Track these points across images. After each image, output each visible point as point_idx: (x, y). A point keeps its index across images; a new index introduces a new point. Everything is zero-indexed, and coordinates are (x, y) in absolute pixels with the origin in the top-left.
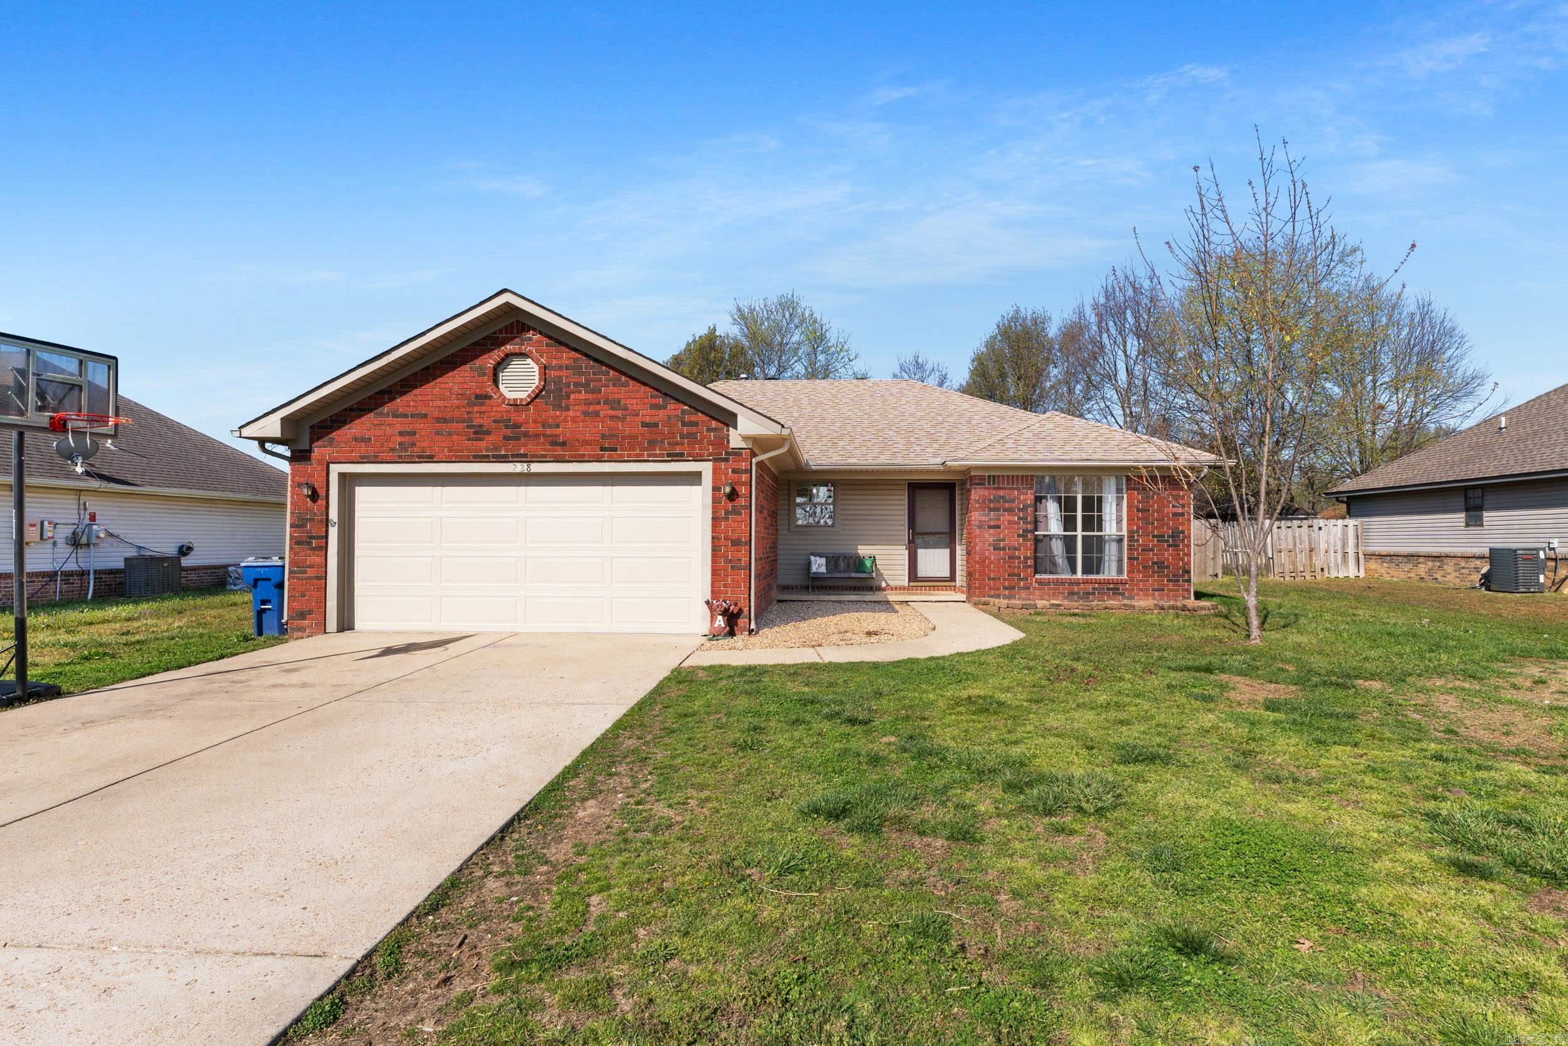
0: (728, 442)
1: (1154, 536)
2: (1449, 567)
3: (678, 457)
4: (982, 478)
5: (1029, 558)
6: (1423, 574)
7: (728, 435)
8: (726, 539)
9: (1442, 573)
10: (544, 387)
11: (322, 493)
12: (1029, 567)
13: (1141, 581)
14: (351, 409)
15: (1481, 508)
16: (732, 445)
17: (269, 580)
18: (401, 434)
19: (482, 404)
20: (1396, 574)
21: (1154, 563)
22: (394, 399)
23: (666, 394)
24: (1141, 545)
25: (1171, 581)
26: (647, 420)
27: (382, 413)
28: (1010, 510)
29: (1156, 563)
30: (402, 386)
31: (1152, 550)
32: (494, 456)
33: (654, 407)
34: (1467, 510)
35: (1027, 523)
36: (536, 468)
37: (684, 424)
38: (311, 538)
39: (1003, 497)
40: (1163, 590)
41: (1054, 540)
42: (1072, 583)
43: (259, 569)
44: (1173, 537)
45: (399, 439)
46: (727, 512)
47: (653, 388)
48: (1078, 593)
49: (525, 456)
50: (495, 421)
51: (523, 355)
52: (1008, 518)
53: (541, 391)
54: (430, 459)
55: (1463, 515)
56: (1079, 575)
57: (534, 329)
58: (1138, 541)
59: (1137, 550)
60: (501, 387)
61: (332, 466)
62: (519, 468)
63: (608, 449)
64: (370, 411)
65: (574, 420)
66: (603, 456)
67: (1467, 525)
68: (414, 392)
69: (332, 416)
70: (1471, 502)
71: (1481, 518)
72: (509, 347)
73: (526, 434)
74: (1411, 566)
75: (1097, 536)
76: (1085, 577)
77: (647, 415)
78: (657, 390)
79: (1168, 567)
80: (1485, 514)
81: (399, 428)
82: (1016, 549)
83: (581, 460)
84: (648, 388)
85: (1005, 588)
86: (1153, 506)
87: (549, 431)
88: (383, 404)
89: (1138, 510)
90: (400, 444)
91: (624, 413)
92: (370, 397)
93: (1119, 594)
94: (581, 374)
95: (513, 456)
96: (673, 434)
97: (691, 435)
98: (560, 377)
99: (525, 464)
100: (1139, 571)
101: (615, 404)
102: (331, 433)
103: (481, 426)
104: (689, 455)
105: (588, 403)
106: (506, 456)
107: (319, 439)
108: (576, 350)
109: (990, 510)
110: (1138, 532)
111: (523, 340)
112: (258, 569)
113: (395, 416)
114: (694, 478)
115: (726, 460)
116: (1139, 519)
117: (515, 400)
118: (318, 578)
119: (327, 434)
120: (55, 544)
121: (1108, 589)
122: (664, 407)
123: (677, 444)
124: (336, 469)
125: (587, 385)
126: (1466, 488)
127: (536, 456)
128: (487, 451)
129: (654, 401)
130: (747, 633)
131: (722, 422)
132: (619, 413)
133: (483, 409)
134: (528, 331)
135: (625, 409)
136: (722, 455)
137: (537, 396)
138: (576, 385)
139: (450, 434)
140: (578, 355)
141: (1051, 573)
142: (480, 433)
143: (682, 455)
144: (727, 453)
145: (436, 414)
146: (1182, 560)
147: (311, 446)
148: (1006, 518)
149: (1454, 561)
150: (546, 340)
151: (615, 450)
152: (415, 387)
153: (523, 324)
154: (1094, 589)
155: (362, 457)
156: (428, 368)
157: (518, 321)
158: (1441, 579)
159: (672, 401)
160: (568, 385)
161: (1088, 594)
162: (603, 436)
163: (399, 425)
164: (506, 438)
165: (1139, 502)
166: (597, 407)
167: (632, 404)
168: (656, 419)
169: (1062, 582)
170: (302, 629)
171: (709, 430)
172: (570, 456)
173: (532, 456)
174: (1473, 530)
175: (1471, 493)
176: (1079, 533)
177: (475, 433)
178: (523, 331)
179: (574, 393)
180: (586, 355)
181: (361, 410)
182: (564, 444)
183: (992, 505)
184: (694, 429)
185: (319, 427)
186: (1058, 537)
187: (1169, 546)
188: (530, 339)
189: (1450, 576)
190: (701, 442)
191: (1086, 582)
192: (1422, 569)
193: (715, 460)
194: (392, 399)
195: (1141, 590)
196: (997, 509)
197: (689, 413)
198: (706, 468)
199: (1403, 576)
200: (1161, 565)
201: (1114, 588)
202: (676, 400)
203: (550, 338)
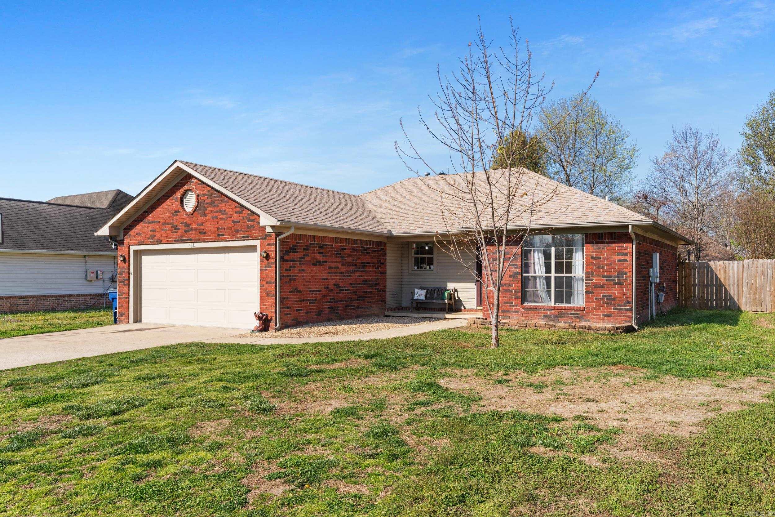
0: (266, 229)
1: (604, 277)
3: (248, 238)
5: (518, 292)
8: (266, 280)
10: (198, 205)
11: (127, 259)
12: (518, 297)
13: (595, 308)
14: (135, 221)
16: (267, 231)
18: (151, 231)
19: (177, 215)
21: (604, 296)
24: (595, 283)
25: (617, 309)
26: (235, 219)
27: (146, 222)
29: (605, 296)
30: (151, 209)
31: (603, 287)
32: (181, 240)
33: (237, 212)
35: (516, 268)
36: (196, 245)
37: (248, 221)
38: (124, 280)
40: (611, 316)
41: (538, 279)
42: (546, 309)
44: (618, 277)
45: (150, 233)
46: (266, 266)
48: (550, 316)
49: (193, 239)
50: (181, 223)
51: (190, 190)
53: (197, 207)
54: (160, 242)
56: (553, 304)
58: (592, 280)
59: (592, 286)
60: (185, 206)
61: (131, 247)
62: (190, 246)
63: (221, 235)
64: (141, 221)
65: (208, 221)
66: (218, 239)
68: (156, 211)
69: (130, 224)
72: (186, 187)
73: (192, 229)
75: (566, 277)
76: (557, 305)
77: (235, 217)
79: (614, 299)
81: (150, 229)
82: (509, 285)
83: (211, 241)
85: (503, 311)
86: (603, 255)
87: (200, 227)
88: (145, 218)
89: (592, 258)
90: (151, 236)
91: (226, 216)
93: (579, 318)
94: (211, 198)
95: (189, 240)
96: (244, 226)
97: (252, 227)
98: (204, 200)
99: (192, 244)
100: (593, 302)
101: (223, 212)
103: (177, 226)
104: (251, 237)
105: (214, 212)
106: (186, 240)
107: (126, 234)
110: (592, 273)
111: (189, 184)
113: (149, 223)
114: (253, 249)
115: (265, 239)
116: (593, 264)
117: (189, 212)
118: (126, 298)
119: (129, 232)
120: (104, 281)
121: (571, 314)
122: (242, 212)
123: (246, 231)
124: (133, 248)
125: (213, 203)
127: (197, 240)
128: (179, 237)
129: (237, 210)
130: (274, 330)
133: (178, 217)
135: (227, 214)
136: (264, 236)
137: (195, 210)
138: (209, 203)
139: (167, 230)
141: (535, 302)
142: (177, 229)
144: (266, 235)
145: (162, 221)
146: (625, 294)
147: (123, 238)
150: (198, 183)
151: (223, 235)
152: (156, 209)
154: (561, 313)
156: (159, 199)
157: (189, 174)
160: (206, 204)
161: (557, 317)
162: (219, 229)
163: (151, 227)
164: (185, 231)
165: (593, 252)
166: (217, 214)
167: (230, 211)
168: (239, 219)
169: (540, 308)
170: (122, 321)
171: (259, 223)
172: (207, 239)
176: (553, 275)
177: (175, 229)
179: (209, 207)
181: (138, 221)
182: (205, 233)
184: (252, 223)
185: (126, 229)
186: (540, 277)
187: (615, 284)
188: (193, 182)
190: (255, 230)
191: (555, 308)
193: (261, 239)
194: (148, 215)
195: (594, 315)
197: (251, 215)
198: (257, 243)
200: (609, 298)
201: (576, 313)
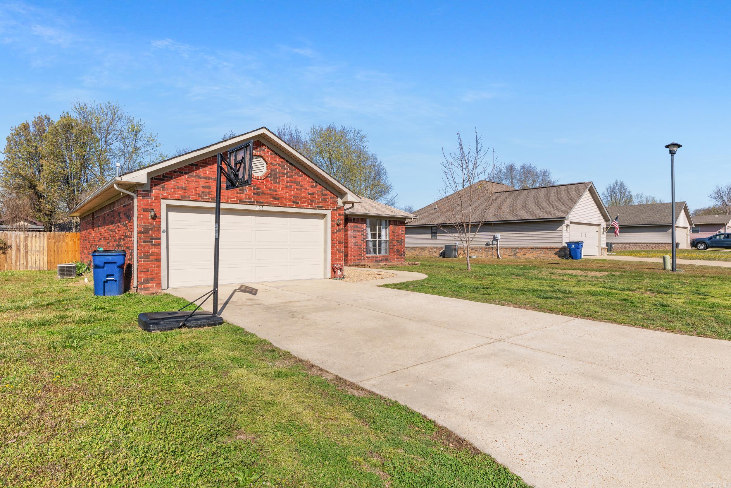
0: (337, 203)
1: (396, 241)
2: (426, 251)
3: (320, 208)
4: (351, 219)
5: (364, 249)
6: (418, 254)
7: (337, 201)
8: (337, 241)
9: (424, 253)
10: (269, 172)
11: (158, 215)
12: (364, 252)
13: (393, 256)
15: (436, 233)
16: (339, 204)
17: (115, 263)
18: (203, 187)
20: (408, 254)
21: (396, 250)
22: (199, 169)
23: (316, 182)
24: (393, 244)
25: (400, 256)
27: (192, 176)
28: (359, 231)
30: (203, 163)
31: (396, 246)
32: (249, 202)
34: (432, 233)
35: (363, 236)
36: (266, 208)
37: (323, 195)
38: (152, 239)
39: (357, 226)
40: (398, 259)
41: (370, 242)
42: (376, 257)
43: (108, 257)
44: (400, 241)
45: (202, 189)
46: (337, 231)
47: (312, 179)
48: (377, 261)
49: (262, 203)
51: (260, 157)
52: (359, 234)
53: (268, 174)
55: (430, 235)
56: (377, 255)
57: (266, 146)
58: (391, 242)
59: (391, 245)
60: (253, 170)
61: (163, 201)
62: (258, 208)
63: (295, 202)
64: (186, 173)
65: (282, 189)
67: (432, 238)
69: (164, 174)
70: (433, 231)
71: (436, 236)
73: (262, 193)
74: (413, 251)
75: (381, 241)
76: (379, 255)
77: (309, 189)
78: (313, 180)
79: (399, 251)
80: (437, 235)
81: (202, 184)
82: (361, 245)
83: (285, 206)
84: (310, 179)
85: (358, 260)
86: (396, 231)
87: (272, 192)
89: (392, 232)
90: (202, 192)
91: (302, 188)
92: (185, 167)
93: (388, 261)
94: (285, 169)
95: (257, 202)
96: (319, 198)
97: (325, 199)
98: (276, 169)
99: (261, 207)
100: (391, 253)
101: (298, 183)
102: (163, 183)
104: (324, 207)
105: (287, 182)
106: (254, 202)
107: (155, 185)
108: (282, 158)
109: (354, 231)
110: (391, 239)
111: (260, 150)
112: (106, 257)
113: (199, 177)
115: (336, 210)
116: (393, 235)
117: (258, 177)
119: (161, 183)
121: (385, 259)
122: (315, 187)
123: (320, 202)
124: (164, 203)
125: (287, 174)
126: (432, 227)
127: (267, 203)
128: (245, 199)
129: (312, 184)
131: (335, 195)
132: (300, 188)
134: (263, 146)
135: (302, 186)
136: (335, 208)
137: (267, 176)
138: (283, 173)
140: (283, 160)
141: (370, 254)
142: (242, 190)
143: (322, 207)
144: (337, 208)
146: (403, 248)
147: (151, 189)
148: (358, 234)
149: (428, 249)
150: (270, 152)
151: (298, 203)
153: (261, 142)
154: (382, 259)
155: (182, 197)
157: (258, 141)
158: (423, 255)
159: (319, 185)
160: (279, 173)
161: (380, 261)
162: (294, 197)
163: (202, 182)
164: (254, 194)
166: (291, 184)
167: (305, 184)
168: (313, 192)
169: (373, 257)
170: (147, 289)
171: (331, 198)
172: (281, 204)
173: (265, 203)
174: (434, 240)
175: (433, 228)
176: (377, 240)
177: (240, 190)
178: (260, 146)
179: (282, 177)
180: (287, 161)
182: (278, 199)
183: (354, 229)
184: (326, 197)
185: (156, 179)
187: (399, 244)
188: (264, 150)
189: (426, 254)
190: (328, 202)
191: (380, 257)
192: (417, 252)
193: (332, 210)
195: (393, 259)
196: (355, 231)
197: (325, 191)
198: (329, 213)
199: (411, 254)
201: (387, 259)
202: (320, 184)
203: (272, 151)
